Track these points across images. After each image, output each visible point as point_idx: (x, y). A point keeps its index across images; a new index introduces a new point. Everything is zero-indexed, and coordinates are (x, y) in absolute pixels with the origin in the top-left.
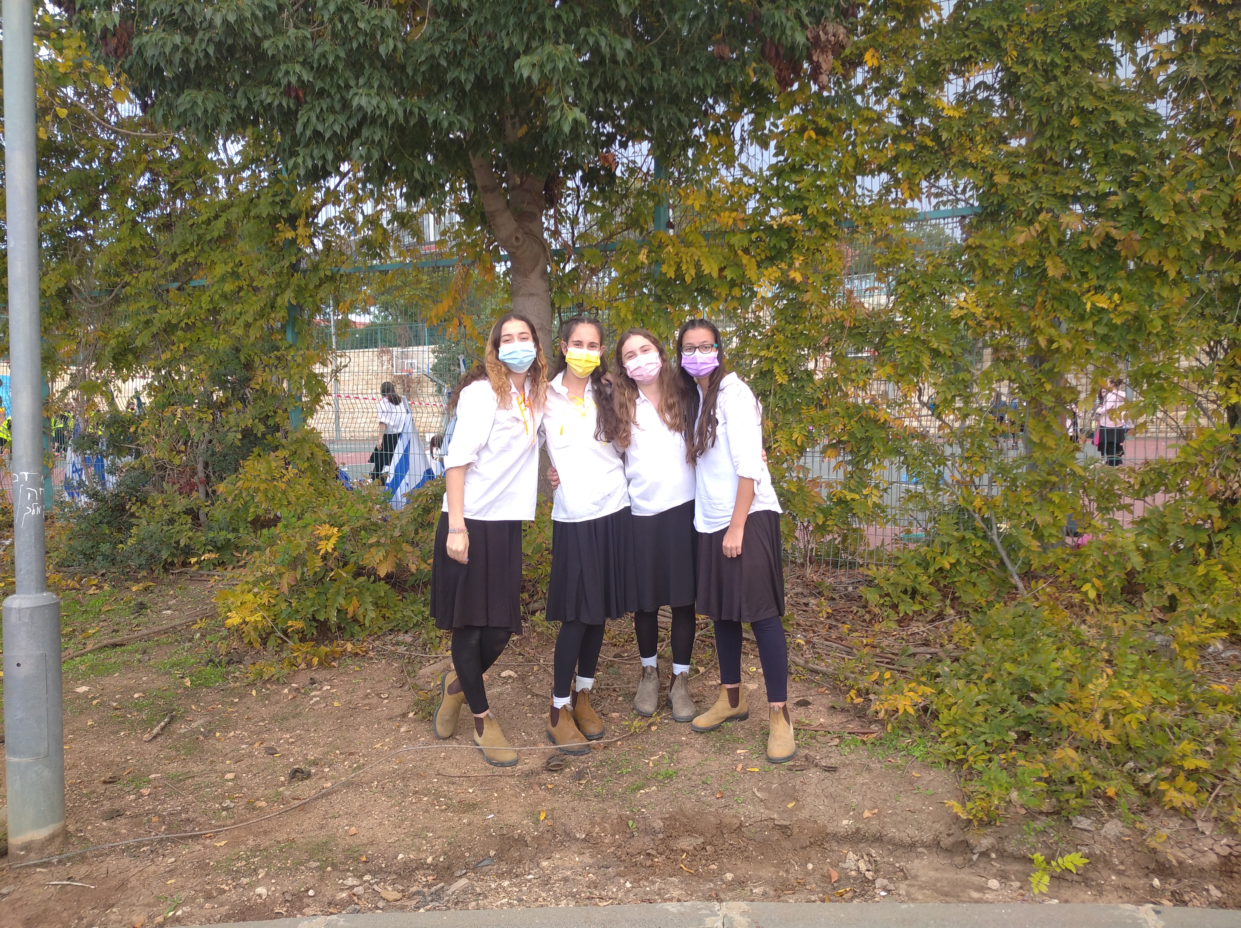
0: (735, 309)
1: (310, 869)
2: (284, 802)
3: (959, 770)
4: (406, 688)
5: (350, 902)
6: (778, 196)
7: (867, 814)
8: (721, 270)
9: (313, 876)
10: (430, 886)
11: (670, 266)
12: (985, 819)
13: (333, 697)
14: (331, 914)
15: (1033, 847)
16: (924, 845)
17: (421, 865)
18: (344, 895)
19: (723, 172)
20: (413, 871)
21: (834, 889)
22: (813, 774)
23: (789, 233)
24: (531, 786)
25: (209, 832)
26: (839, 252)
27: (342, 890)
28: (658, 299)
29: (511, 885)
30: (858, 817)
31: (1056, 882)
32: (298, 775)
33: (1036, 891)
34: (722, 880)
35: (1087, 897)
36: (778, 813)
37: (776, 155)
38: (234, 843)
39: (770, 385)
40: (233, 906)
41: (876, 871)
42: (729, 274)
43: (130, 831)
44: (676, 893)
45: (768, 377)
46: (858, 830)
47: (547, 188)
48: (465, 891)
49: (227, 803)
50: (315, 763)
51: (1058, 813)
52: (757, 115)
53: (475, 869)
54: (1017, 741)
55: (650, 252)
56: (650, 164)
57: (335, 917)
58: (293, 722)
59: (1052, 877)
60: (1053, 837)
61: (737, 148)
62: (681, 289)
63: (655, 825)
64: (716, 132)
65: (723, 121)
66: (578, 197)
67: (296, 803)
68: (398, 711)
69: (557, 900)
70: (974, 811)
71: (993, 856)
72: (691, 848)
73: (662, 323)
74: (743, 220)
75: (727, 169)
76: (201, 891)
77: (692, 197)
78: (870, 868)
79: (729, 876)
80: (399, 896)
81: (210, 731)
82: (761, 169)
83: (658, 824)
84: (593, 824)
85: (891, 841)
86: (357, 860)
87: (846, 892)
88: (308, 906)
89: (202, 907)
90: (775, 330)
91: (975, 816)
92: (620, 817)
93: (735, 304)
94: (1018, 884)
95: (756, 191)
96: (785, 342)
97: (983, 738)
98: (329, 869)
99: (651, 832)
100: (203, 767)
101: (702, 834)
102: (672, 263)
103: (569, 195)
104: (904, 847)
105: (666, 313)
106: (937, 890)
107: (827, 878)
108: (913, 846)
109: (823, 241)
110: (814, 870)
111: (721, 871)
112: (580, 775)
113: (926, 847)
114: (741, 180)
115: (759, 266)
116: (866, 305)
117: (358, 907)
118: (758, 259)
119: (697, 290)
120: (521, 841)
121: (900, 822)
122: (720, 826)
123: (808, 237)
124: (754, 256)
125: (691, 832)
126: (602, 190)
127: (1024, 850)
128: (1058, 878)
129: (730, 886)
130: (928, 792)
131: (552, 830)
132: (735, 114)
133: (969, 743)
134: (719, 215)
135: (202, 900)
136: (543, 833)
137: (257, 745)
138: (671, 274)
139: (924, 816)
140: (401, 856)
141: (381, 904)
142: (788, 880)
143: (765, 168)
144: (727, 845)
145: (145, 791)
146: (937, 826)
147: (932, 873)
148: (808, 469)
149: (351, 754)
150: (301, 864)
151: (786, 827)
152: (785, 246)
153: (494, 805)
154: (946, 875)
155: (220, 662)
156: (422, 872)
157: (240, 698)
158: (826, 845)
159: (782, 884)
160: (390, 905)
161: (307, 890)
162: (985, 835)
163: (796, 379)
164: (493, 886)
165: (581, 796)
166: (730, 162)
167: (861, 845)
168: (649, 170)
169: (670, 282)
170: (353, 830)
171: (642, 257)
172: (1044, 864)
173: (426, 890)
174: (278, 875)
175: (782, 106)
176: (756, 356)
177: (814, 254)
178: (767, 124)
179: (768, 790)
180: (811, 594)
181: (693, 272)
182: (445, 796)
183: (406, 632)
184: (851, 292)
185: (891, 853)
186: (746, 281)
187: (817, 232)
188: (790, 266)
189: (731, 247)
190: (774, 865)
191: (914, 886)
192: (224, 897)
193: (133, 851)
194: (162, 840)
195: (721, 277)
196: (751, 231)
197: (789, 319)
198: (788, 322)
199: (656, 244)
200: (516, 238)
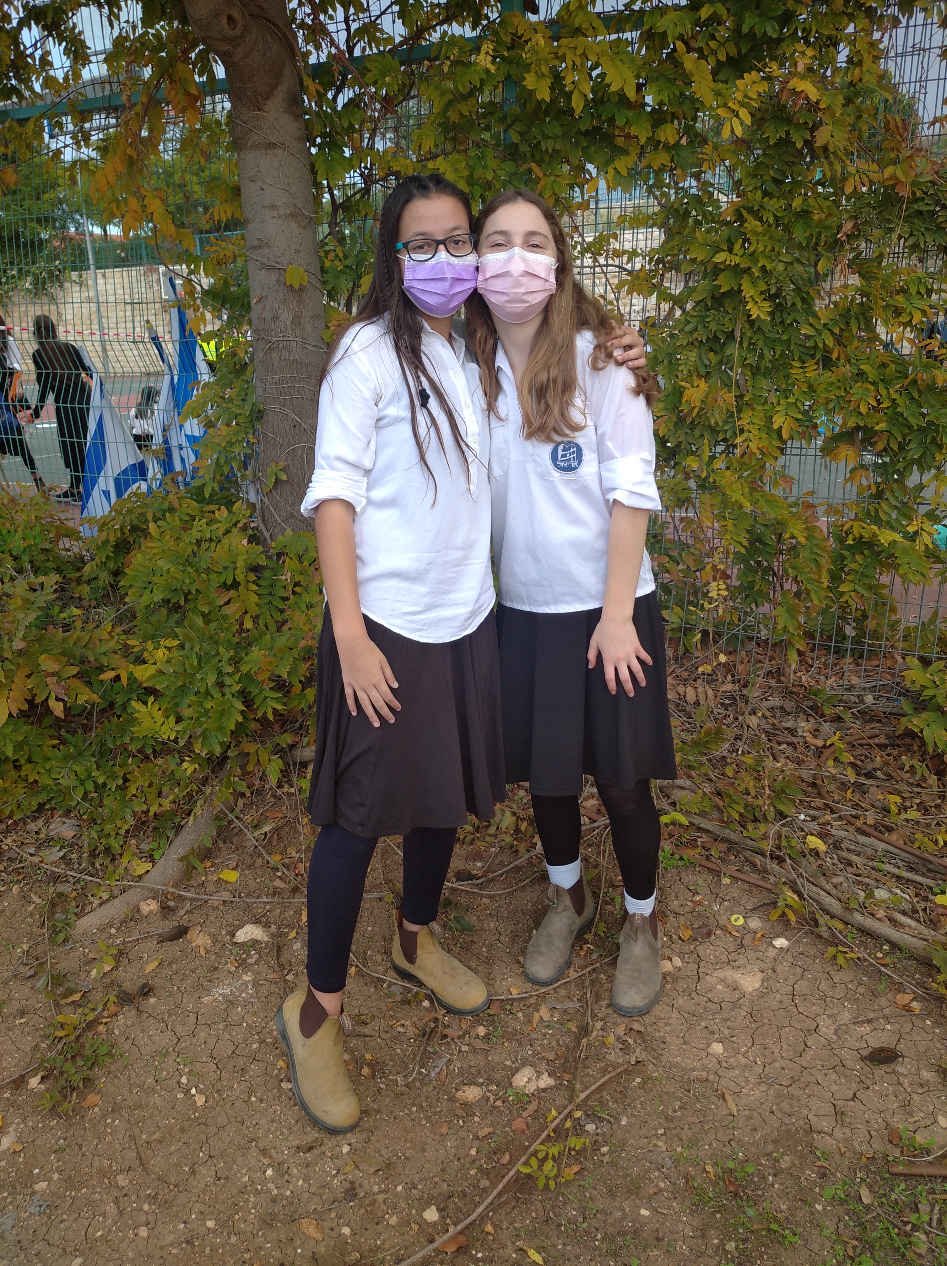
4: (41, 981)
28: (514, 153)
39: (734, 321)
45: (728, 305)
62: (558, 131)
90: (742, 210)
93: (664, 158)
96: (765, 233)
102: (545, 70)
105: (530, 181)
115: (716, 74)
118: (712, 60)
124: (704, 56)
138: (544, 94)
148: (790, 479)
163: (782, 309)
169: (538, 113)
180: (799, 711)
181: (587, 89)
197: (771, 187)
198: (766, 193)
199: (507, 39)
200: (230, 19)
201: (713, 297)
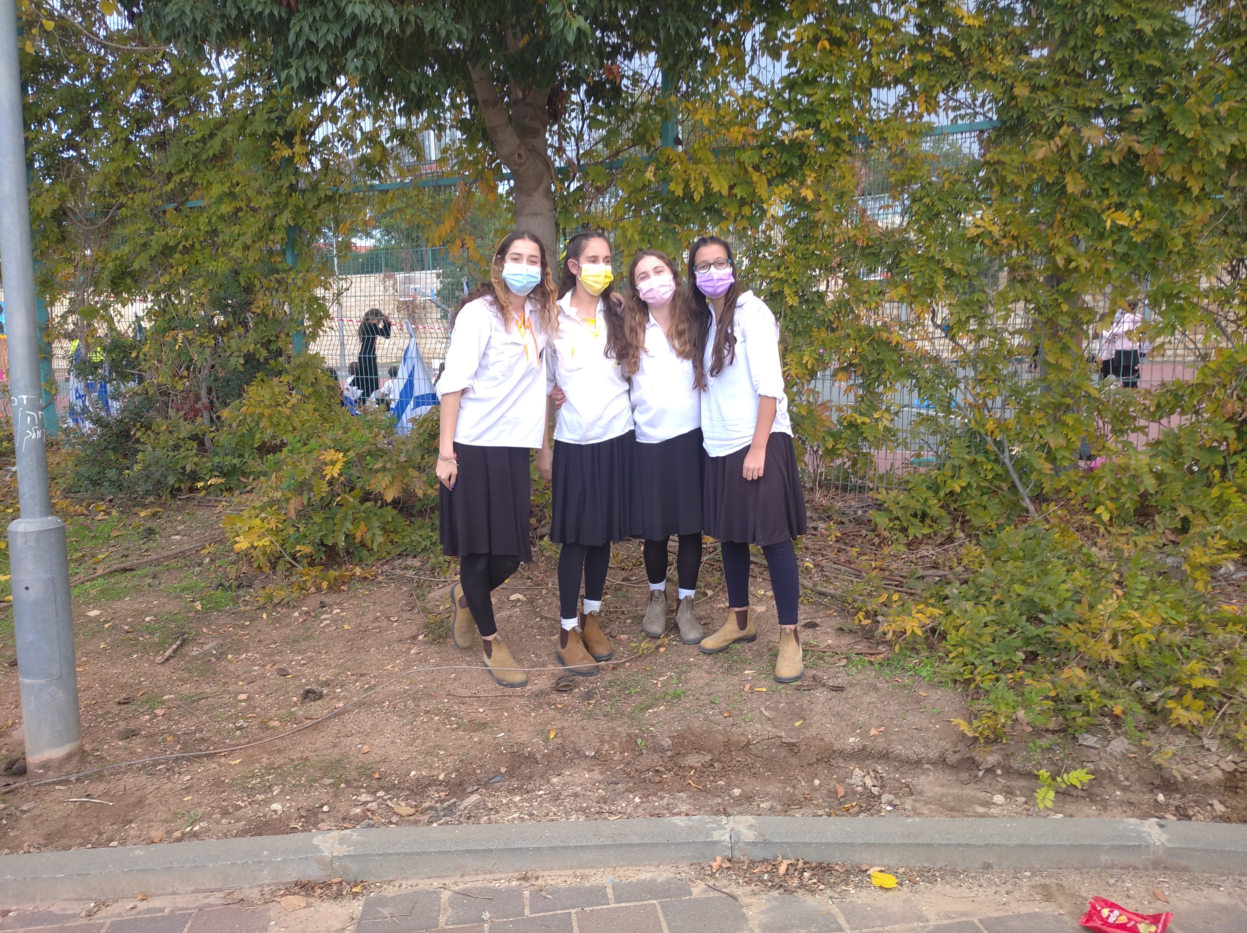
0: (745, 229)
1: (324, 786)
2: (297, 721)
3: (965, 690)
4: (416, 611)
5: (364, 817)
6: (789, 110)
7: (873, 732)
8: (731, 188)
9: (327, 793)
10: (442, 801)
11: (678, 183)
12: (992, 736)
13: (344, 620)
14: (346, 828)
15: (1039, 763)
16: (929, 762)
17: (433, 782)
18: (358, 810)
19: (733, 85)
20: (426, 787)
21: (841, 804)
22: (820, 694)
23: (801, 148)
24: (540, 706)
25: (224, 751)
26: (853, 168)
27: (356, 806)
28: (666, 218)
29: (522, 800)
30: (865, 735)
31: (1061, 798)
32: (309, 695)
33: (1041, 806)
34: (729, 795)
35: (1091, 811)
36: (785, 731)
37: (788, 66)
38: (249, 761)
39: (781, 307)
40: (250, 821)
41: (882, 787)
42: (739, 192)
43: (146, 750)
44: (684, 808)
45: (779, 299)
46: (864, 747)
47: (550, 102)
48: (476, 806)
49: (241, 723)
50: (327, 684)
51: (1064, 731)
52: (769, 24)
53: (486, 785)
54: (1024, 661)
55: (657, 169)
56: (657, 77)
57: (348, 831)
58: (304, 644)
59: (1057, 792)
60: (1059, 754)
61: (748, 59)
62: (689, 208)
63: (663, 743)
64: (726, 42)
65: (733, 30)
66: (583, 112)
67: (310, 723)
68: (407, 634)
69: (568, 814)
70: (980, 729)
71: (999, 772)
72: (699, 765)
73: (669, 243)
74: (754, 135)
75: (738, 81)
76: (217, 807)
77: (700, 111)
78: (876, 783)
79: (737, 792)
80: (412, 811)
81: (222, 654)
82: (772, 82)
83: (667, 742)
84: (602, 742)
85: (898, 758)
86: (370, 777)
87: (853, 807)
88: (323, 821)
89: (218, 823)
90: (786, 250)
91: (981, 733)
92: (629, 735)
93: (745, 223)
94: (1023, 799)
95: (768, 105)
96: (795, 262)
97: (990, 658)
98: (343, 785)
99: (658, 749)
100: (215, 688)
101: (710, 751)
102: (680, 180)
103: (573, 110)
104: (911, 764)
105: (674, 233)
106: (942, 806)
107: (833, 793)
108: (918, 762)
109: (836, 157)
110: (820, 785)
111: (729, 786)
112: (589, 695)
113: (932, 764)
114: (751, 93)
115: (770, 183)
116: (880, 224)
117: (372, 822)
118: (769, 176)
119: (706, 209)
120: (531, 758)
121: (906, 740)
122: (727, 744)
123: (820, 153)
124: (765, 174)
125: (698, 749)
126: (608, 105)
127: (1029, 767)
128: (1064, 793)
129: (738, 801)
130: (935, 711)
131: (562, 748)
132: (746, 23)
133: (977, 662)
134: (728, 130)
135: (219, 816)
136: (552, 751)
137: (268, 667)
138: (680, 192)
139: (930, 734)
140: (413, 773)
141: (394, 819)
142: (794, 795)
143: (776, 81)
144: (734, 762)
145: (160, 712)
146: (943, 743)
147: (938, 789)
148: (818, 393)
149: (362, 675)
150: (316, 781)
151: (793, 744)
152: (796, 163)
153: (504, 724)
154: (952, 791)
155: (230, 586)
156: (434, 788)
157: (251, 621)
158: (833, 762)
159: (789, 799)
160: (403, 820)
161: (322, 806)
162: (991, 753)
163: (807, 301)
164: (504, 801)
165: (590, 716)
166: (740, 74)
167: (868, 762)
168: (656, 83)
169: (677, 201)
170: (366, 748)
171: (649, 175)
172: (1049, 780)
173: (438, 805)
174: (293, 792)
175: (795, 15)
176: (766, 277)
177: (826, 170)
178: (779, 34)
179: (776, 709)
180: (820, 518)
181: (702, 190)
182: (456, 716)
183: (415, 557)
184: (865, 211)
185: (897, 769)
186: (756, 200)
187: (831, 147)
188: (802, 183)
189: (741, 164)
190: (781, 781)
191: (919, 801)
192: (240, 813)
193: (149, 770)
194: (177, 758)
195: (731, 195)
196: (762, 147)
197: (800, 239)
198: (799, 242)
199: (664, 161)
200: (519, 155)
201: (771, 294)
